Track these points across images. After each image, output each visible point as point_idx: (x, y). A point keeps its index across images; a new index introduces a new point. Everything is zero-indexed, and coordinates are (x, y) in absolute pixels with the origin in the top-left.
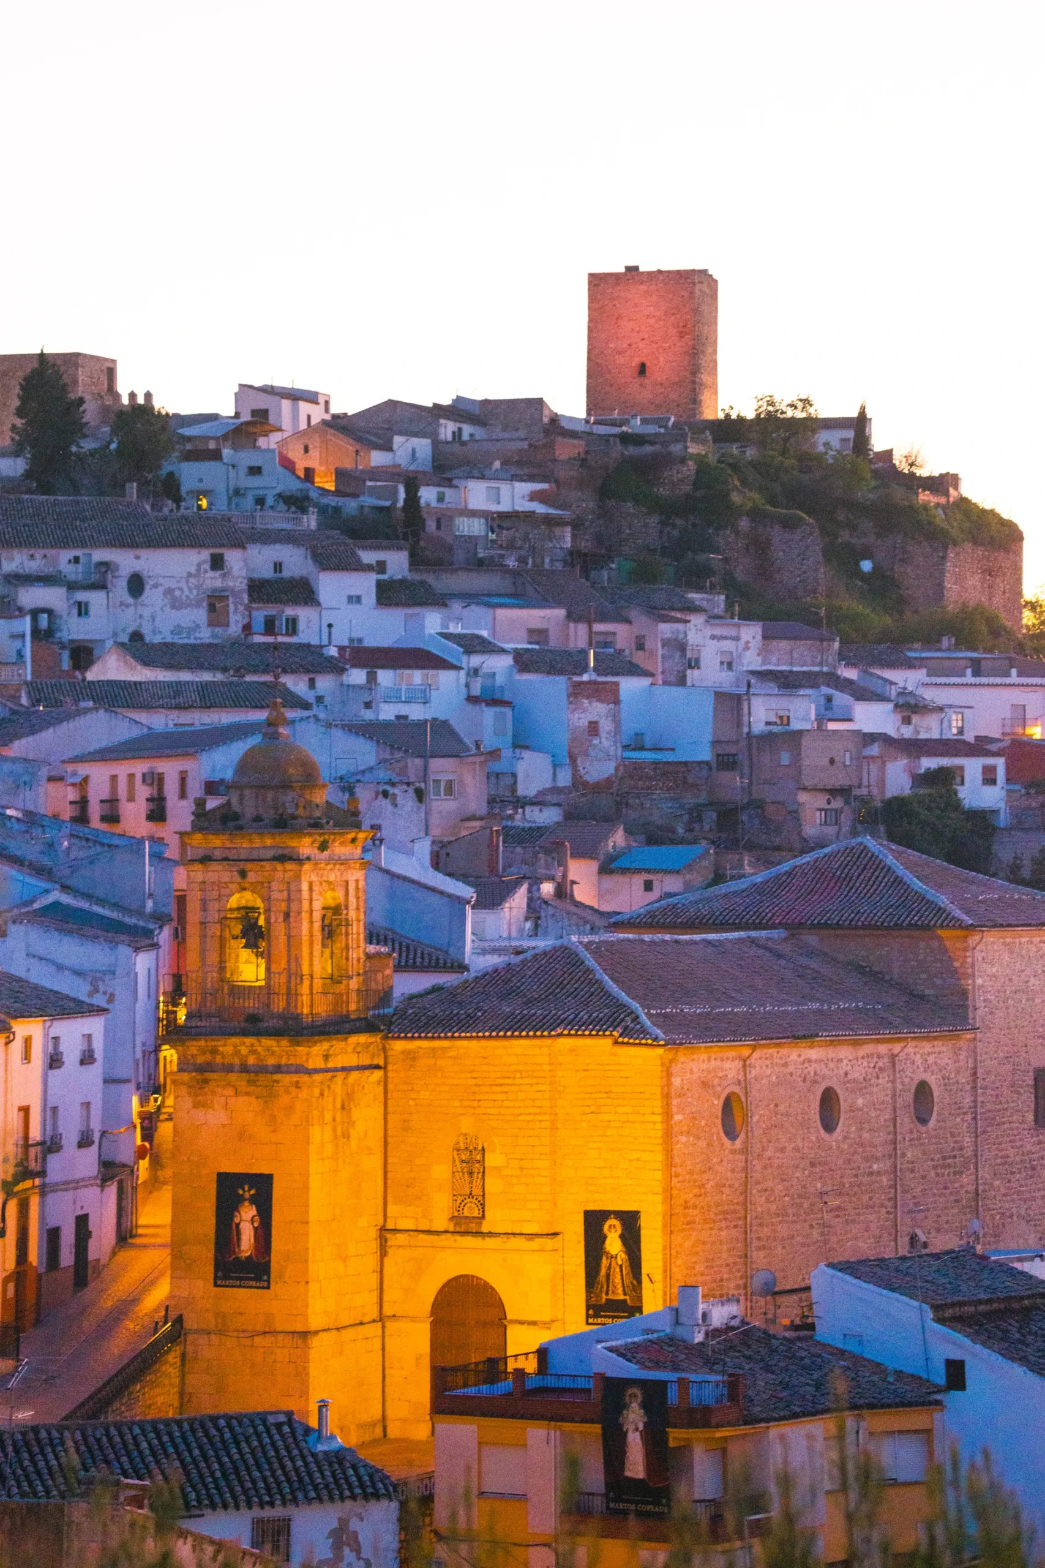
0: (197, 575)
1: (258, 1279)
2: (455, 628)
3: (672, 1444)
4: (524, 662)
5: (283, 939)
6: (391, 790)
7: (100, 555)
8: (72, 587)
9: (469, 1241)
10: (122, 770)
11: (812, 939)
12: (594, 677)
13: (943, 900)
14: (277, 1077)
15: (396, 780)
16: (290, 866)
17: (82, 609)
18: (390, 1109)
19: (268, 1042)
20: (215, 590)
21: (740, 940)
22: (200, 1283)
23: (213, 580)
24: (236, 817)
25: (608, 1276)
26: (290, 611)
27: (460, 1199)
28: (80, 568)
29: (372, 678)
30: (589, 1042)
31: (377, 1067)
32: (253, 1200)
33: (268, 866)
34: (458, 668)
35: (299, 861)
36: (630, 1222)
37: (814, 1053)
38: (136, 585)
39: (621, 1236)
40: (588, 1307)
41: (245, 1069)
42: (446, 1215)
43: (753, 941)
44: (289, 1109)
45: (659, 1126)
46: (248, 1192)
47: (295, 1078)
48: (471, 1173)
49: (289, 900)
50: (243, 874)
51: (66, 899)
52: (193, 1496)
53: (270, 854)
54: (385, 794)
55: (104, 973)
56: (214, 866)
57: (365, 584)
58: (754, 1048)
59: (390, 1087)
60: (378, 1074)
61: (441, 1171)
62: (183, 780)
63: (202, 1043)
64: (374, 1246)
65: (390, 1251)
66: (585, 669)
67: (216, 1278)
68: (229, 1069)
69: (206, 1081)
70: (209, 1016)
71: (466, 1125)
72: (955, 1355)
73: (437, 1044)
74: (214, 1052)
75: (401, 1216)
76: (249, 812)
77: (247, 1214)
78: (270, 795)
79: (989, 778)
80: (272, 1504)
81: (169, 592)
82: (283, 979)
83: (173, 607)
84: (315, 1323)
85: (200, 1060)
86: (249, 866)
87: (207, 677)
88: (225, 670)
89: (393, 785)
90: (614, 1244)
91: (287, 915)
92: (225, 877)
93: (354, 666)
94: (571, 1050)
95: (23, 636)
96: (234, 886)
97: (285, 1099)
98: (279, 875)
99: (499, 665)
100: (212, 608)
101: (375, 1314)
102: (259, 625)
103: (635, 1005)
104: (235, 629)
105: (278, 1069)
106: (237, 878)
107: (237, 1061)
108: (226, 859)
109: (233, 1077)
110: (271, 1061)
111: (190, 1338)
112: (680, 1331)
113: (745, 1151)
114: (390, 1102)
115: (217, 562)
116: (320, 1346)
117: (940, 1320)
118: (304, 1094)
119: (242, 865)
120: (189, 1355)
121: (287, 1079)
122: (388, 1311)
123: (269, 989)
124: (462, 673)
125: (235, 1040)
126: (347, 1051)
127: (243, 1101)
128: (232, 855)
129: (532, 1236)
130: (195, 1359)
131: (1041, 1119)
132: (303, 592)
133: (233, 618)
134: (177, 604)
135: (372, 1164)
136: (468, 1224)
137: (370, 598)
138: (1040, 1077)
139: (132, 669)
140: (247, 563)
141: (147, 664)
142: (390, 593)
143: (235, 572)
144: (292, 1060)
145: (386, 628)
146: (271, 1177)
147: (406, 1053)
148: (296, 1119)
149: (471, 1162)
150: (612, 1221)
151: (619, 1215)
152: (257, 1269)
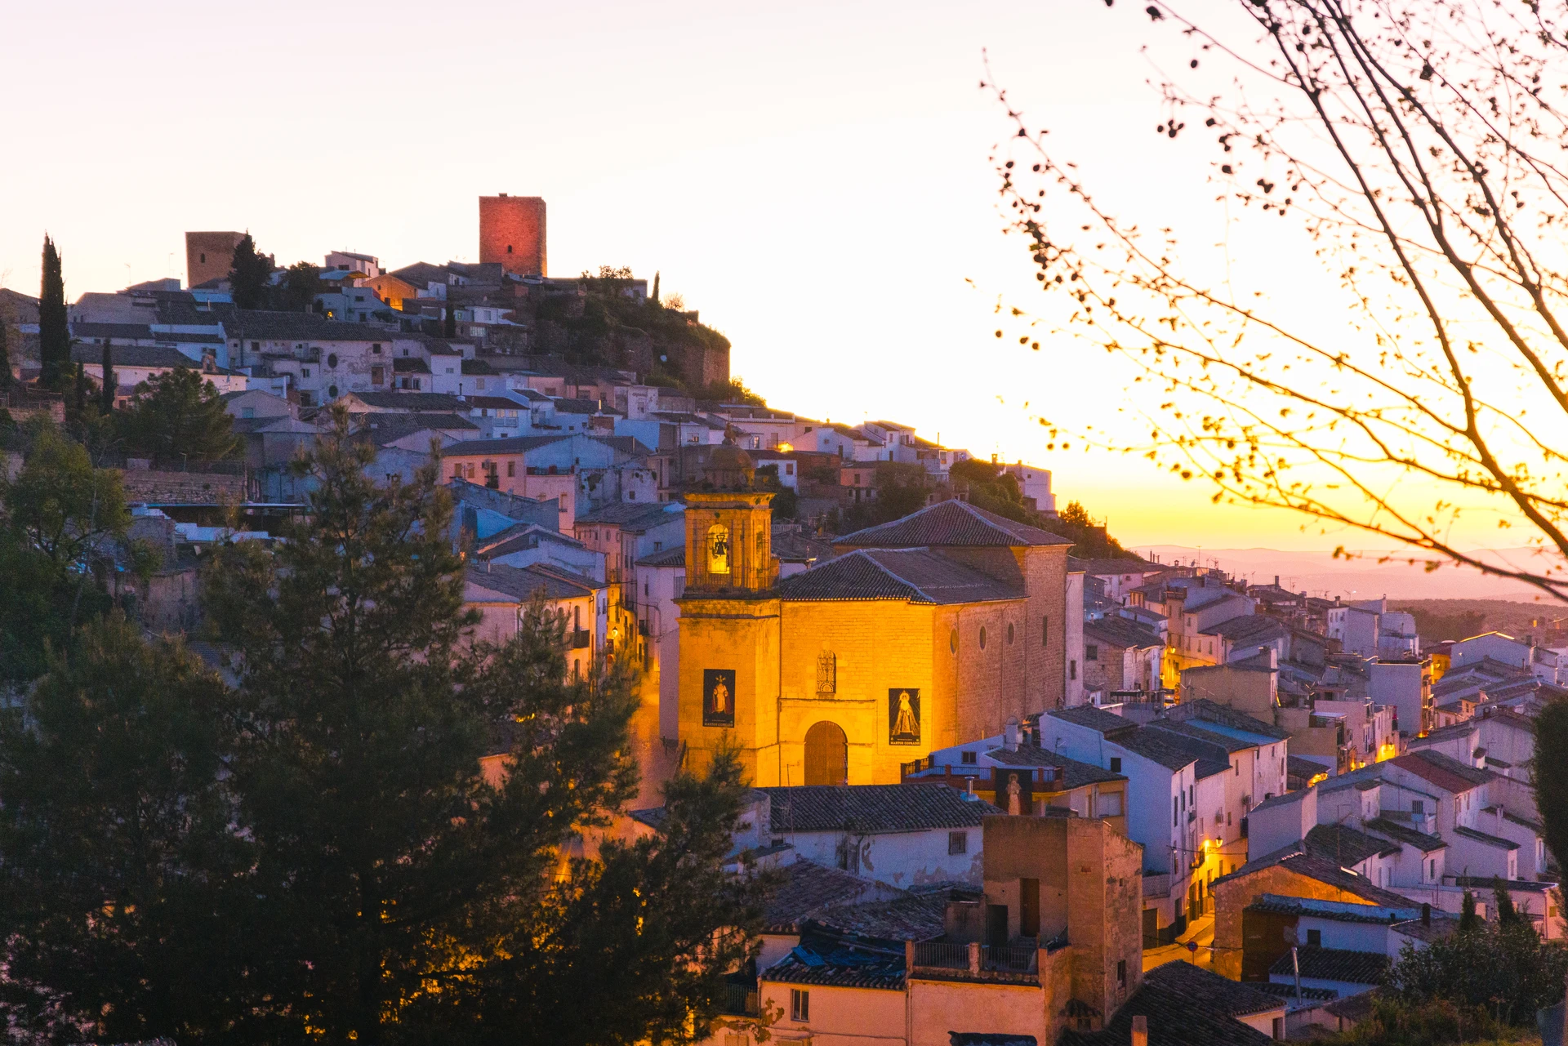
0: (366, 355)
1: (728, 722)
2: (522, 387)
3: (1034, 800)
4: (561, 406)
5: (740, 549)
6: (640, 473)
7: (314, 344)
8: (302, 361)
9: (827, 704)
11: (941, 552)
12: (602, 415)
14: (738, 621)
15: (641, 467)
16: (744, 511)
17: (306, 373)
18: (783, 637)
19: (732, 602)
20: (376, 364)
21: (916, 552)
22: (695, 725)
23: (375, 359)
24: (711, 485)
25: (901, 721)
26: (416, 376)
27: (821, 684)
28: (302, 350)
30: (893, 603)
31: (776, 616)
32: (724, 683)
33: (732, 511)
34: (528, 409)
35: (750, 509)
36: (914, 694)
37: (978, 609)
38: (333, 361)
39: (910, 702)
40: (890, 737)
41: (719, 616)
42: (814, 692)
43: (920, 552)
44: (744, 637)
45: (931, 646)
46: (721, 679)
47: (748, 621)
48: (827, 670)
49: (743, 530)
50: (718, 515)
51: (541, 529)
52: (923, 821)
53: (732, 505)
54: (637, 475)
55: (590, 567)
56: (701, 511)
57: (455, 362)
58: (963, 606)
59: (784, 626)
60: (778, 619)
61: (812, 669)
63: (696, 603)
64: (775, 706)
65: (783, 709)
66: (596, 410)
67: (704, 722)
68: (710, 616)
69: (698, 622)
70: (699, 589)
71: (826, 646)
72: (1116, 756)
73: (810, 604)
74: (702, 607)
75: (789, 692)
76: (719, 482)
77: (721, 692)
78: (730, 474)
81: (351, 365)
82: (740, 570)
83: (353, 372)
84: (758, 746)
85: (694, 611)
86: (721, 511)
87: (401, 411)
88: (411, 407)
89: (641, 470)
90: (905, 705)
91: (742, 537)
92: (708, 517)
93: (476, 406)
94: (883, 608)
95: (282, 388)
96: (713, 522)
97: (741, 633)
98: (738, 516)
99: (547, 407)
100: (374, 374)
101: (775, 741)
102: (399, 384)
103: (912, 585)
104: (387, 385)
105: (738, 617)
106: (715, 518)
107: (715, 612)
108: (708, 508)
109: (713, 621)
110: (734, 612)
111: (690, 752)
112: (1007, 746)
113: (957, 658)
114: (783, 634)
115: (377, 349)
116: (761, 754)
117: (1106, 739)
118: (753, 629)
119: (717, 511)
120: (690, 760)
121: (744, 622)
122: (782, 739)
123: (732, 576)
124: (530, 411)
125: (715, 601)
126: (767, 607)
127: (718, 633)
128: (711, 505)
129: (862, 702)
130: (694, 762)
131: (1045, 643)
132: (422, 367)
133: (386, 379)
134: (355, 371)
135: (775, 664)
136: (827, 695)
137: (458, 370)
138: (1045, 619)
139: (361, 406)
140: (392, 350)
141: (371, 404)
142: (468, 368)
143: (387, 355)
144: (745, 612)
145: (471, 386)
146: (734, 671)
147: (793, 610)
148: (748, 642)
149: (829, 664)
150: (904, 694)
151: (908, 691)
152: (727, 718)
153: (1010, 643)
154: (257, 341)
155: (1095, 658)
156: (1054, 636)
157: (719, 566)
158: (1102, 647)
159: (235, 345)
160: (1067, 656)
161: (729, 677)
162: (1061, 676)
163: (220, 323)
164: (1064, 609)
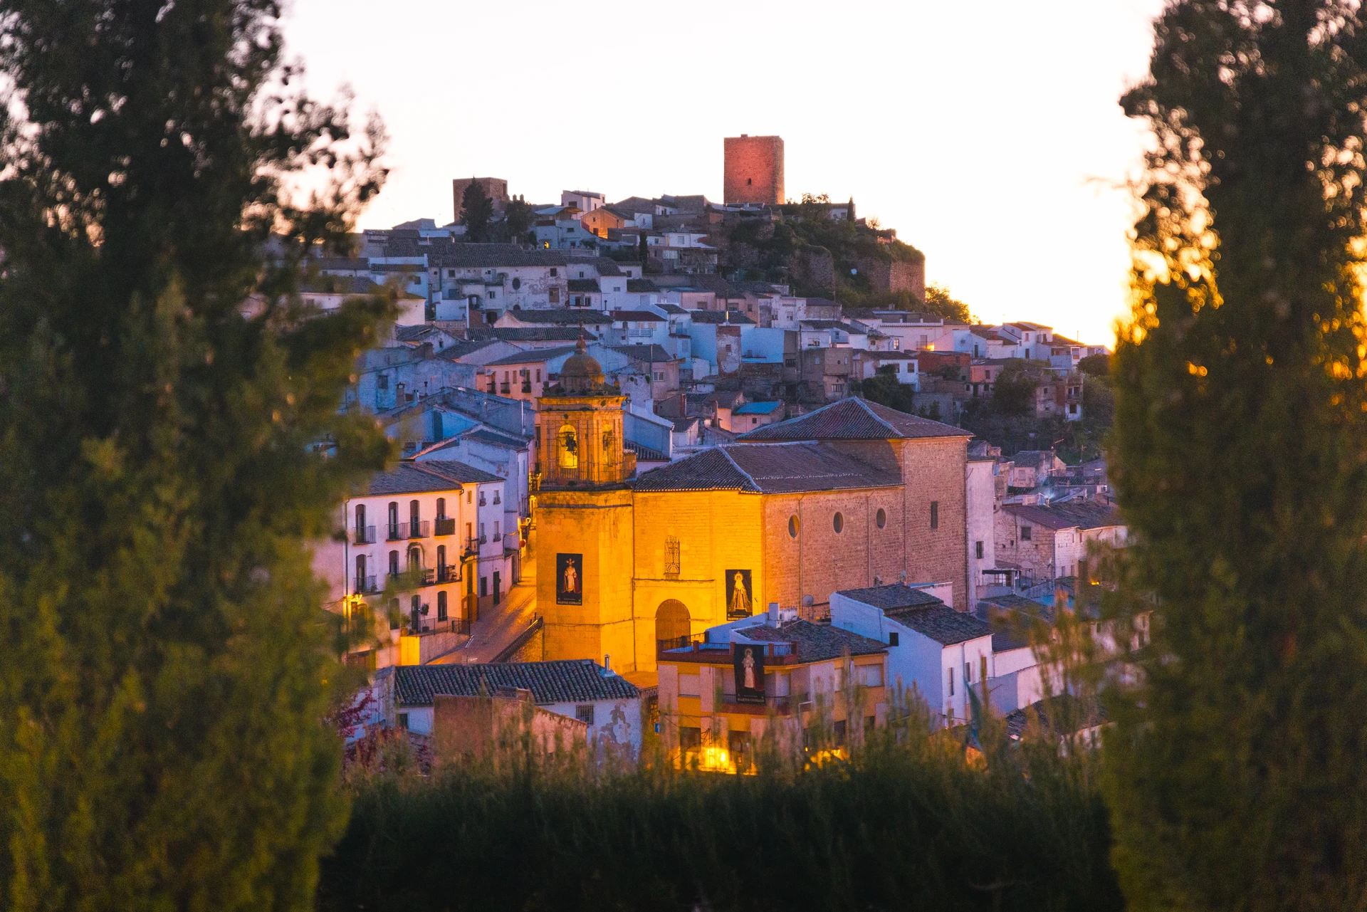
0: (545, 278)
1: (577, 601)
2: (664, 302)
3: (766, 673)
4: (696, 317)
5: (585, 446)
6: (635, 378)
7: (500, 270)
8: (487, 284)
9: (672, 584)
10: (511, 369)
11: (830, 445)
12: (729, 324)
13: (890, 425)
14: (583, 510)
15: (636, 371)
16: (588, 413)
17: (492, 295)
18: (636, 524)
19: (578, 494)
20: (553, 285)
21: (795, 446)
22: (550, 602)
23: (552, 281)
24: (563, 390)
25: (737, 599)
26: (587, 295)
27: (668, 565)
28: (491, 276)
29: (625, 325)
30: (727, 493)
31: (630, 505)
32: (573, 566)
33: (578, 413)
34: (665, 320)
35: (592, 410)
36: (747, 575)
37: (831, 497)
38: (517, 283)
39: (743, 581)
40: (728, 613)
41: (568, 506)
42: (662, 572)
43: (803, 445)
44: (589, 525)
45: (760, 531)
46: (571, 562)
47: (591, 510)
48: (673, 553)
49: (588, 429)
50: (566, 417)
51: (486, 428)
52: (549, 696)
53: (578, 407)
54: (632, 379)
55: (503, 462)
56: (553, 413)
57: (622, 282)
58: (804, 494)
59: (636, 514)
60: (630, 509)
61: (660, 553)
62: (538, 373)
63: (549, 494)
64: (629, 586)
65: (637, 589)
66: (724, 320)
67: (557, 600)
68: (561, 506)
69: (550, 512)
70: (551, 482)
71: (671, 532)
72: (894, 630)
73: (657, 494)
74: (555, 498)
75: (642, 573)
76: (569, 388)
77: (571, 572)
78: (578, 380)
79: (911, 370)
80: (585, 700)
81: (531, 287)
82: (586, 465)
83: (533, 293)
84: (602, 621)
85: (548, 502)
86: (569, 413)
87: (549, 325)
88: (557, 322)
89: (635, 375)
90: (739, 585)
91: (587, 435)
92: (558, 418)
93: (617, 320)
94: (719, 497)
95: (465, 308)
96: (562, 422)
97: (586, 521)
98: (583, 417)
99: (685, 318)
100: (551, 294)
101: (630, 617)
102: (573, 301)
103: (749, 476)
104: (562, 303)
105: (584, 506)
106: (564, 419)
107: (565, 503)
108: (559, 410)
109: (563, 510)
110: (581, 503)
111: (546, 627)
113: (799, 542)
114: (636, 521)
115: (553, 273)
116: (605, 630)
117: (887, 616)
118: (596, 517)
119: (566, 412)
120: (546, 634)
121: (588, 511)
122: (636, 615)
123: (579, 470)
124: (667, 323)
125: (564, 493)
126: (616, 497)
127: (568, 521)
128: (561, 408)
129: (701, 581)
130: (549, 636)
131: (934, 524)
132: (593, 286)
133: (561, 298)
134: (535, 292)
135: (628, 549)
136: (672, 576)
137: (624, 288)
138: (934, 506)
139: (515, 322)
140: (568, 272)
141: (522, 320)
142: (633, 286)
143: (562, 277)
144: (590, 502)
145: (632, 302)
146: (580, 556)
147: (643, 499)
148: (592, 529)
149: (673, 548)
150: (739, 574)
151: (742, 571)
152: (575, 597)
153: (881, 526)
154: (453, 269)
155: (1029, 538)
156: (948, 517)
157: (570, 461)
158: (1036, 528)
159: (435, 273)
160: (970, 536)
161: (577, 560)
162: (961, 555)
163: (425, 255)
164: (965, 496)
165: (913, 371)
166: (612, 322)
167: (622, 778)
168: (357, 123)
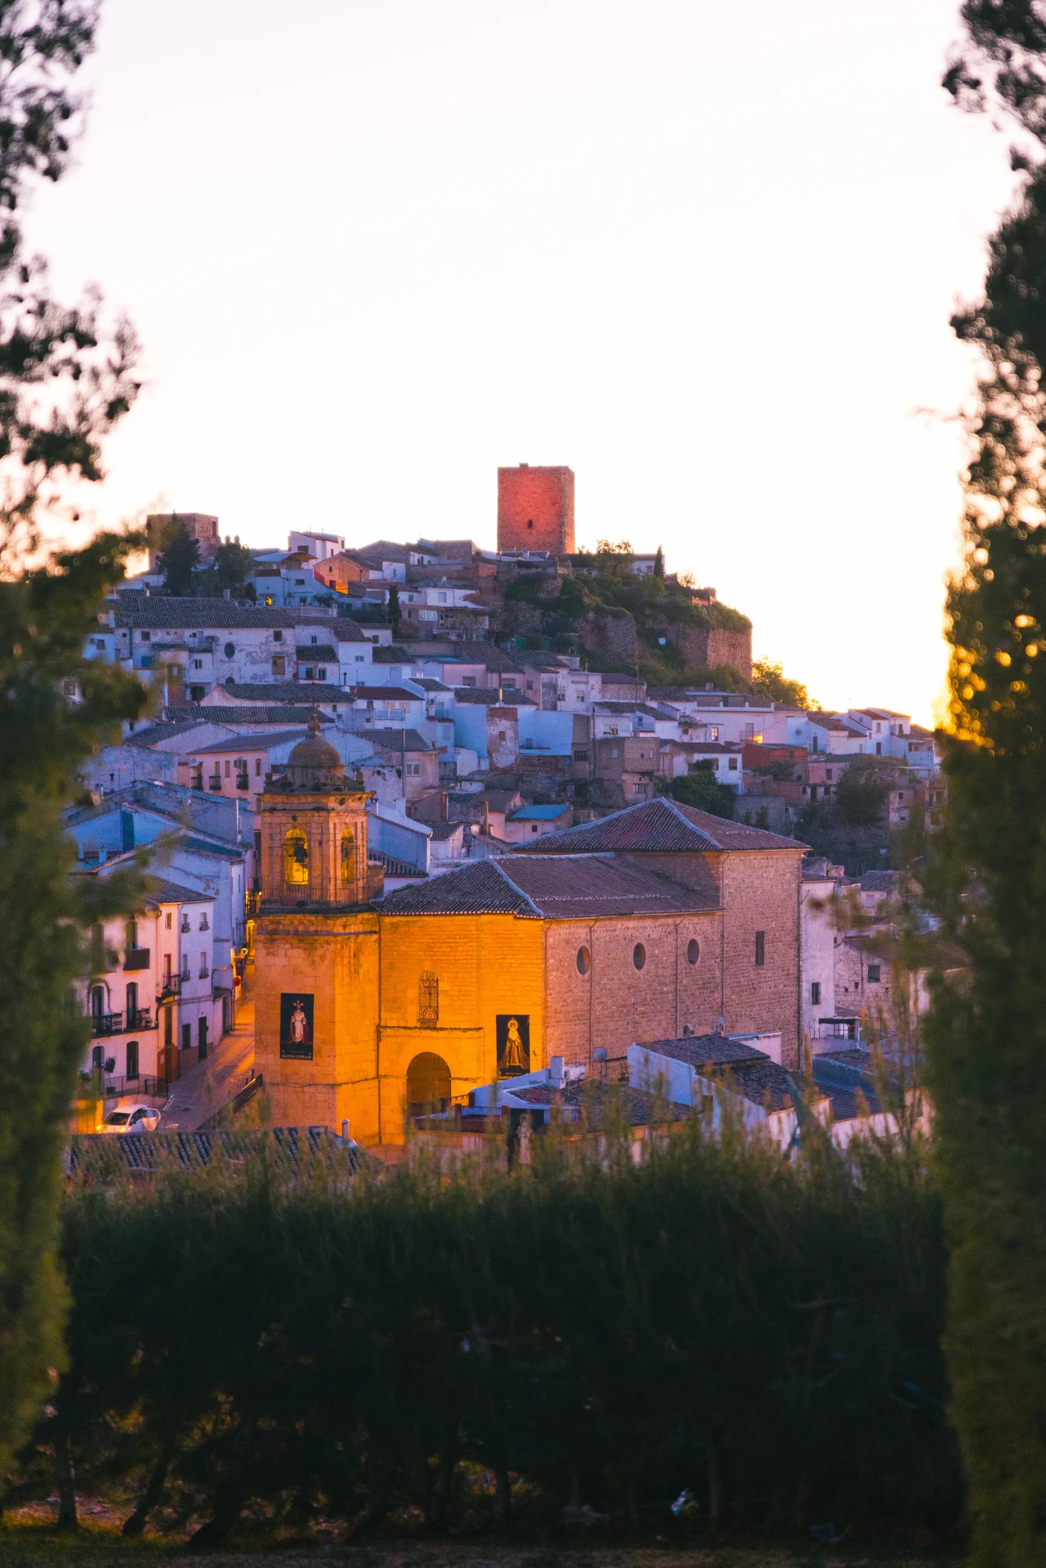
0: (266, 643)
1: (306, 1054)
2: (420, 676)
3: (548, 1144)
4: (461, 696)
5: (318, 857)
6: (382, 771)
7: (208, 632)
8: (192, 651)
9: (428, 1033)
10: (222, 759)
11: (630, 858)
12: (502, 705)
13: (706, 834)
14: (316, 937)
15: (384, 763)
16: (323, 814)
17: (198, 664)
18: (382, 957)
19: (310, 917)
20: (277, 653)
21: (589, 858)
22: (272, 1056)
23: (275, 647)
24: (290, 784)
25: (510, 1052)
26: (321, 666)
27: (423, 1008)
28: (196, 640)
29: (370, 704)
30: (500, 917)
31: (375, 932)
32: (302, 1009)
33: (309, 814)
34: (422, 700)
35: (328, 811)
36: (523, 1022)
37: (631, 924)
38: (230, 650)
39: (518, 1030)
40: (498, 1070)
41: (296, 933)
42: (415, 1018)
43: (596, 859)
44: (323, 957)
45: (540, 966)
46: (299, 1005)
47: (326, 938)
48: (430, 994)
49: (322, 834)
50: (294, 818)
51: (192, 834)
53: (310, 806)
54: (379, 773)
55: (213, 877)
56: (278, 814)
57: (366, 650)
58: (596, 920)
59: (383, 944)
60: (375, 937)
61: (413, 993)
62: (258, 764)
63: (271, 918)
64: (373, 1036)
65: (383, 1039)
66: (497, 700)
67: (281, 1053)
68: (287, 933)
69: (274, 940)
70: (276, 902)
71: (427, 966)
73: (410, 918)
74: (278, 923)
75: (390, 1019)
76: (298, 782)
77: (299, 1019)
78: (310, 771)
79: (733, 766)
81: (249, 654)
82: (319, 881)
83: (251, 663)
84: (340, 1079)
85: (270, 927)
86: (298, 814)
87: (272, 704)
88: (282, 700)
89: (383, 767)
90: (513, 1034)
91: (321, 843)
92: (284, 819)
93: (359, 698)
94: (490, 922)
96: (289, 826)
97: (320, 952)
98: (316, 819)
99: (446, 697)
100: (275, 663)
101: (373, 1074)
102: (303, 674)
103: (527, 896)
104: (288, 676)
105: (316, 933)
106: (291, 821)
107: (291, 929)
108: (284, 810)
109: (289, 937)
110: (312, 929)
111: (267, 1087)
112: (552, 1082)
113: (590, 980)
114: (383, 953)
115: (278, 636)
116: (343, 1092)
117: (701, 1074)
118: (332, 947)
119: (294, 813)
120: (267, 1097)
121: (322, 939)
122: (382, 1072)
123: (310, 887)
124: (424, 702)
125: (291, 916)
126: (357, 923)
127: (296, 952)
128: (288, 807)
129: (466, 1030)
130: (270, 1099)
131: (760, 960)
132: (329, 654)
133: (287, 669)
134: (254, 662)
135: (372, 989)
136: (428, 1024)
137: (369, 658)
138: (760, 936)
139: (227, 699)
140: (295, 637)
141: (236, 696)
142: (380, 655)
143: (288, 642)
144: (324, 928)
145: (377, 675)
146: (312, 996)
147: (392, 924)
148: (327, 962)
149: (430, 987)
150: (513, 1021)
151: (517, 1017)
152: (303, 1049)
153: (693, 962)
154: (147, 630)
155: (877, 980)
156: (777, 952)
157: (299, 875)
158: (886, 968)
159: (124, 635)
160: (804, 977)
161: (307, 1002)
162: (793, 1000)
163: (113, 612)
164: (798, 925)
165: (735, 768)
166: (352, 701)
167: (379, 1184)
168: (105, 328)
